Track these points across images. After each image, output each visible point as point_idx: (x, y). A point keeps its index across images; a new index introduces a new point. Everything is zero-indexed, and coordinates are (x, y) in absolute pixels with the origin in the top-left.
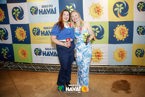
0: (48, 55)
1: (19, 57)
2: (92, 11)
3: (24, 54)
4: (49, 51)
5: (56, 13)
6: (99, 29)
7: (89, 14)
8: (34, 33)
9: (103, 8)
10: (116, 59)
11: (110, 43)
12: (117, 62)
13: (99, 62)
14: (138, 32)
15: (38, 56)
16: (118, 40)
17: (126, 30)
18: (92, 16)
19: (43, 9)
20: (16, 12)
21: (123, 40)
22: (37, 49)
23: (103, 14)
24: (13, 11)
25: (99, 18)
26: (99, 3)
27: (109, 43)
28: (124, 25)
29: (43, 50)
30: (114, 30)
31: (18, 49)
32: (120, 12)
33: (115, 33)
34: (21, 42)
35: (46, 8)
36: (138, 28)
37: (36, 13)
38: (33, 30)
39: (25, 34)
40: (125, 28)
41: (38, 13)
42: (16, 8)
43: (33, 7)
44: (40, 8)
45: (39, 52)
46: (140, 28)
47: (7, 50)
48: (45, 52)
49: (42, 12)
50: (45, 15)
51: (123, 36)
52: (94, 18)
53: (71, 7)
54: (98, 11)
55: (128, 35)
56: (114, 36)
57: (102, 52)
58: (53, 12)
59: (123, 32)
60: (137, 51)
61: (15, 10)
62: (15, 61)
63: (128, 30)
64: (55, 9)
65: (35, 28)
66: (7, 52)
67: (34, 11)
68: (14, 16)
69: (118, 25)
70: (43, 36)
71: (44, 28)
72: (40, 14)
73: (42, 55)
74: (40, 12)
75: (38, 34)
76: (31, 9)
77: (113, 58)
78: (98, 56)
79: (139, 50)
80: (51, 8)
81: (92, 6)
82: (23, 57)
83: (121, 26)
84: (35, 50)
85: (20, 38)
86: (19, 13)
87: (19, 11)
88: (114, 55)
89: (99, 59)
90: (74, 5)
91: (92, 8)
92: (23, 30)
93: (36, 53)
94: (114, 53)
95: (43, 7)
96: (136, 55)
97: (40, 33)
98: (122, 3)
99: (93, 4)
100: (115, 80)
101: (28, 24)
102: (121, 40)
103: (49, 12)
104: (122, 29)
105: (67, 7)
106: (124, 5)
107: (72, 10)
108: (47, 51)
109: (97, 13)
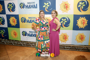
0: (31, 36)
1: (11, 36)
2: (62, 7)
3: (15, 34)
4: (32, 33)
5: (37, 8)
6: (67, 20)
7: (60, 9)
8: (22, 21)
9: (70, 5)
12: (78, 43)
13: (65, 42)
15: (25, 36)
16: (80, 28)
17: (86, 21)
18: (62, 10)
19: (28, 5)
20: (10, 7)
21: (84, 28)
22: (24, 31)
23: (70, 9)
24: (8, 6)
25: (67, 12)
26: (67, 2)
27: (73, 30)
28: (85, 18)
29: (28, 32)
30: (77, 21)
31: (11, 31)
32: (82, 8)
33: (78, 23)
34: (13, 27)
35: (30, 4)
37: (23, 7)
38: (21, 19)
39: (16, 21)
40: (85, 19)
41: (25, 8)
42: (10, 4)
43: (22, 3)
44: (26, 4)
45: (25, 34)
47: (4, 32)
48: (29, 34)
49: (27, 7)
50: (29, 9)
51: (84, 25)
52: (63, 12)
53: (48, 4)
54: (66, 7)
55: (87, 25)
56: (77, 25)
57: (68, 35)
58: (35, 7)
59: (84, 23)
61: (9, 5)
62: (9, 39)
63: (87, 21)
64: (37, 5)
65: (23, 18)
66: (4, 33)
67: (22, 6)
68: (9, 9)
69: (80, 18)
70: (28, 23)
71: (29, 18)
72: (26, 8)
73: (27, 36)
74: (26, 7)
75: (24, 22)
76: (20, 5)
77: (76, 40)
78: (65, 38)
80: (34, 4)
81: (62, 4)
82: (15, 36)
83: (82, 18)
84: (22, 33)
85: (13, 24)
86: (12, 7)
87: (12, 5)
88: (76, 38)
89: (65, 40)
90: (50, 3)
91: (62, 5)
92: (15, 19)
93: (23, 35)
94: (76, 36)
95: (28, 3)
97: (26, 21)
99: (63, 2)
100: (77, 55)
101: (18, 15)
102: (82, 28)
103: (32, 7)
104: (83, 20)
105: (45, 4)
106: (85, 3)
107: (48, 6)
108: (30, 33)
109: (66, 9)
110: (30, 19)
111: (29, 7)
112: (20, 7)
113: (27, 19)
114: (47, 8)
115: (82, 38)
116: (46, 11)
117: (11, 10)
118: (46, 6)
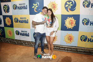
0: (23, 35)
3: (10, 33)
4: (24, 33)
5: (27, 9)
8: (15, 21)
9: (57, 5)
10: (66, 41)
11: (62, 30)
12: (67, 43)
13: (54, 42)
14: (83, 23)
16: (68, 28)
19: (20, 6)
21: (72, 28)
22: (17, 31)
23: (57, 9)
24: (4, 7)
26: (54, 2)
28: (72, 18)
30: (65, 21)
31: (7, 30)
33: (65, 23)
34: (8, 26)
35: (21, 6)
36: (83, 20)
38: (15, 19)
39: (10, 22)
40: (73, 20)
41: (17, 9)
42: (5, 5)
43: (14, 5)
44: (18, 5)
45: (18, 33)
46: (84, 20)
47: (1, 31)
50: (21, 10)
51: (72, 25)
53: (36, 4)
54: (54, 7)
55: (75, 25)
56: (65, 25)
59: (72, 23)
60: (81, 37)
63: (75, 21)
64: (27, 6)
65: (16, 18)
69: (68, 18)
71: (21, 18)
74: (18, 8)
76: (13, 6)
79: (83, 36)
82: (10, 35)
83: (70, 18)
84: (16, 32)
86: (7, 8)
87: (7, 7)
88: (65, 39)
89: (54, 40)
90: (38, 3)
92: (9, 19)
93: (16, 34)
94: (64, 37)
95: (20, 5)
96: (81, 39)
98: (71, 1)
99: (50, 2)
101: (12, 16)
102: (70, 28)
103: (23, 8)
104: (71, 20)
105: (34, 4)
106: (72, 2)
107: (37, 6)
108: (22, 33)
109: (53, 9)
110: (21, 20)
111: (20, 8)
112: (13, 8)
113: (19, 19)
114: (36, 8)
115: (70, 39)
116: (35, 11)
117: (6, 11)
118: (35, 6)
